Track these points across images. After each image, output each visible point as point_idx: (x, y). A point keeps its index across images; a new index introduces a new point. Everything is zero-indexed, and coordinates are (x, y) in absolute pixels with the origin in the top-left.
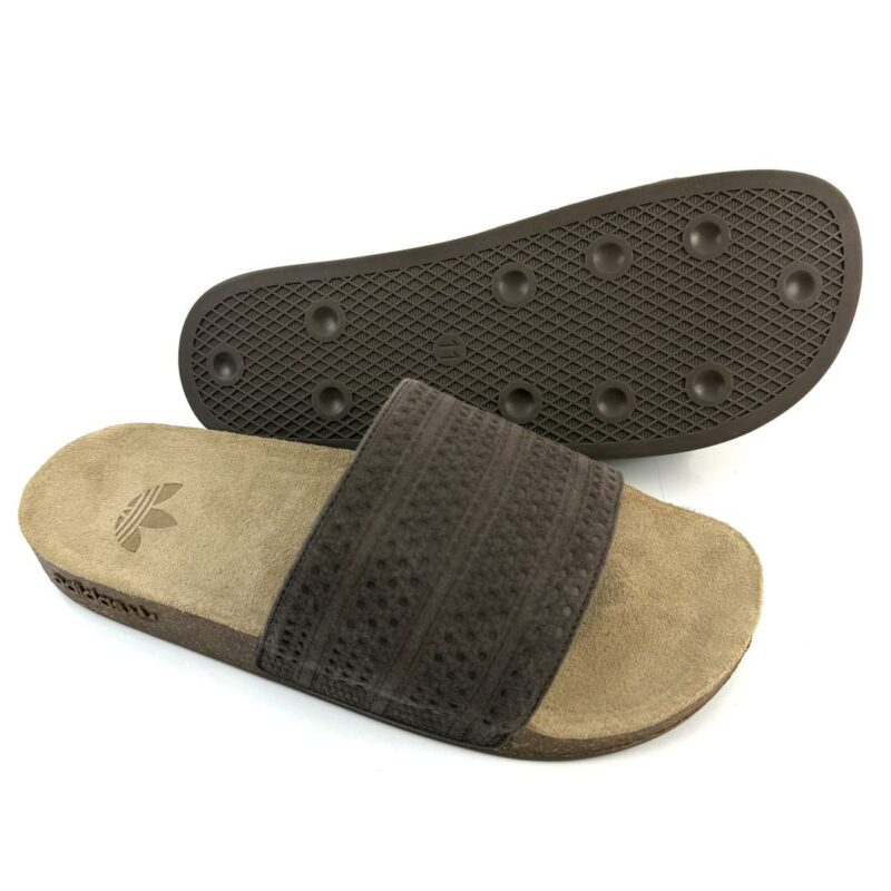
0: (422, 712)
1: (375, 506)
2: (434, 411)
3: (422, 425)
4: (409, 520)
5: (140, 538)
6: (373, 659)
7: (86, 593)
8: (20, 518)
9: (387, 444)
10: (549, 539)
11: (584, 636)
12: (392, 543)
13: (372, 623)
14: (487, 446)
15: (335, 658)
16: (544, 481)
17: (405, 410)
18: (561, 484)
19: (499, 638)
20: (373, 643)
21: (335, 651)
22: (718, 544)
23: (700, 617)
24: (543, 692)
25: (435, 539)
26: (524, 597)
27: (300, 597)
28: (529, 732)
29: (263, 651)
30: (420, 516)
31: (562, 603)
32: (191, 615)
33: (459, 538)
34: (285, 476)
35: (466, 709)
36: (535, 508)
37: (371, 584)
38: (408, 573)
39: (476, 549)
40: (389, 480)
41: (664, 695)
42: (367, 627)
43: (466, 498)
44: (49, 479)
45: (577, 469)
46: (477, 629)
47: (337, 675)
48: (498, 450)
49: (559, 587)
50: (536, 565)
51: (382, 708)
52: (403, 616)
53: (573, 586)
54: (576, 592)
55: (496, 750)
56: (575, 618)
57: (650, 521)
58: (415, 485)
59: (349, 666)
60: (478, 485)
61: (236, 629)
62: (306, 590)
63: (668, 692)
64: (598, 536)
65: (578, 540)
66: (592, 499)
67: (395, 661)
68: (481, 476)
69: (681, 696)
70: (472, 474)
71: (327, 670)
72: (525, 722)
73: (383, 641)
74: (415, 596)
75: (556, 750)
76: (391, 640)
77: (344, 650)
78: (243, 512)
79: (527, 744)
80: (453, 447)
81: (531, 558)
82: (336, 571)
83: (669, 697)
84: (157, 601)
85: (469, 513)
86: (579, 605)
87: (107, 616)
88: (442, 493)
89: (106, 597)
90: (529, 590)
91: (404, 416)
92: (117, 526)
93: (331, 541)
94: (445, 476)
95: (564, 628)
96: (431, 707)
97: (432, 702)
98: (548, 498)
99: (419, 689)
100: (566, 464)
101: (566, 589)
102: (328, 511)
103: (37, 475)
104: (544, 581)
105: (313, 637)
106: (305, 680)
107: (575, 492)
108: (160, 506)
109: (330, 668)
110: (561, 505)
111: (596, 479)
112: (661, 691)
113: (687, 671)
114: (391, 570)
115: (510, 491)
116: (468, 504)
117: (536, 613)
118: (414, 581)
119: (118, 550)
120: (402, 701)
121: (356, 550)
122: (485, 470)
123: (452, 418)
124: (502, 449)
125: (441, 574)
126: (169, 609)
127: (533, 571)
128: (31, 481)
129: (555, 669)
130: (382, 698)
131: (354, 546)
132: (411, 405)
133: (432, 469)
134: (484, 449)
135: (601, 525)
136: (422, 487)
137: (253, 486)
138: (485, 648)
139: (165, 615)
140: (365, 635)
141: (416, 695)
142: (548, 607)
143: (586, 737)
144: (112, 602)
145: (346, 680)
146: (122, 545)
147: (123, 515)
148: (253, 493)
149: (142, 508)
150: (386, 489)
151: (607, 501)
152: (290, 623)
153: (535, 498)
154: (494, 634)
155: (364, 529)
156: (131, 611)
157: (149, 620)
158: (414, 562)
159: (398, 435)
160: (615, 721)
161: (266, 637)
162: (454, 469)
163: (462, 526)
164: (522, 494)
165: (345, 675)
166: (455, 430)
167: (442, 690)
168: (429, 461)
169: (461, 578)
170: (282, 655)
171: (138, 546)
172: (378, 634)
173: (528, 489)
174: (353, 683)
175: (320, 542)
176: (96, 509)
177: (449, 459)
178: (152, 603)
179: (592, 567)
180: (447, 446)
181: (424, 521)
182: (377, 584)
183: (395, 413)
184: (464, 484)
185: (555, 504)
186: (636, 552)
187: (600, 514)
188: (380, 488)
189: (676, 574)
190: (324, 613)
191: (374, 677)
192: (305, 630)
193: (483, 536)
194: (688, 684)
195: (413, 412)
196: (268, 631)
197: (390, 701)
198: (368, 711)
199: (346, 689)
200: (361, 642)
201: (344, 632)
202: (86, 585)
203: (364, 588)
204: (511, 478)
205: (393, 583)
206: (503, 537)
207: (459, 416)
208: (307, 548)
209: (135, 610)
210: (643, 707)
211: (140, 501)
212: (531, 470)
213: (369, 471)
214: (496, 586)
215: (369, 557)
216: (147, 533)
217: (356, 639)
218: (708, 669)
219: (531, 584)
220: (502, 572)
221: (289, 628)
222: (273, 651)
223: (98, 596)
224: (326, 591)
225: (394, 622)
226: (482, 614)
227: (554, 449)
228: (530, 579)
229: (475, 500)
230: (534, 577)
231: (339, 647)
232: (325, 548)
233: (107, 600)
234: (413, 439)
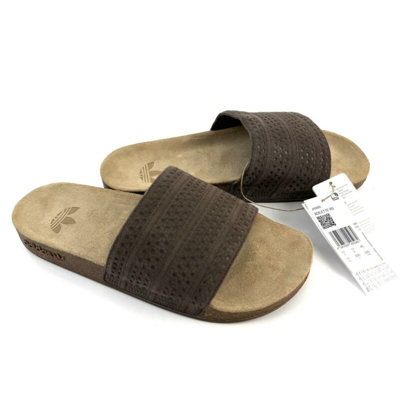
0: (168, 299)
1: (153, 213)
2: (180, 178)
3: (175, 182)
4: (166, 219)
5: (60, 228)
6: (148, 274)
7: (37, 248)
8: (12, 217)
9: (160, 189)
10: (222, 230)
11: (238, 273)
12: (159, 227)
13: (149, 260)
14: (201, 193)
15: (134, 275)
16: (223, 208)
17: (168, 177)
18: (230, 209)
19: (200, 268)
20: (149, 268)
21: (134, 272)
22: (296, 239)
23: (286, 268)
24: (216, 290)
25: (176, 227)
26: (211, 252)
27: (120, 248)
28: (211, 308)
29: (106, 273)
30: (171, 217)
31: (226, 255)
32: (78, 257)
33: (186, 227)
34: (122, 205)
35: (185, 297)
36: (218, 218)
37: (149, 244)
38: (164, 240)
39: (192, 232)
40: (159, 203)
41: (268, 297)
42: (147, 261)
43: (190, 211)
44: (26, 203)
45: (238, 204)
46: (191, 263)
47: (135, 283)
48: (205, 195)
49: (225, 249)
50: (216, 239)
51: (153, 298)
52: (161, 257)
53: (231, 248)
54: (232, 251)
55: (198, 317)
56: (231, 261)
57: (269, 230)
58: (170, 205)
59: (139, 278)
60: (195, 207)
61: (95, 263)
62: (123, 245)
63: (270, 296)
64: (243, 230)
65: (235, 231)
66: (243, 216)
67: (157, 276)
68: (197, 204)
69: (275, 297)
70: (193, 203)
71: (131, 281)
72: (209, 303)
73: (153, 267)
74: (166, 249)
75: (222, 317)
76: (155, 267)
77: (137, 271)
78: (103, 219)
79: (211, 314)
80: (187, 192)
81: (215, 237)
82: (135, 238)
83: (270, 298)
84: (64, 251)
85: (190, 217)
86: (233, 256)
87: (45, 259)
88: (180, 209)
89: (44, 250)
90: (213, 249)
91: (167, 179)
92: (52, 223)
93: (134, 226)
94: (182, 203)
95: (226, 265)
96: (171, 297)
97: (172, 294)
98: (224, 214)
99: (167, 288)
100: (234, 202)
101: (228, 249)
102: (133, 214)
103: (21, 201)
104: (219, 246)
105: (125, 266)
106: (123, 286)
107: (235, 213)
108: (70, 216)
109: (132, 279)
110: (229, 218)
111: (246, 209)
112: (267, 296)
113: (278, 288)
114: (157, 239)
115: (208, 210)
116: (191, 214)
117: (215, 258)
118: (166, 243)
119: (51, 232)
120: (160, 294)
121: (144, 230)
122: (199, 202)
123: (188, 181)
124: (207, 194)
125: (177, 241)
126: (69, 254)
127: (215, 242)
128: (18, 203)
129: (222, 281)
130: (152, 293)
131: (143, 228)
132: (171, 175)
133: (177, 200)
134: (199, 194)
135: (245, 226)
136: (172, 206)
137: (108, 209)
138: (194, 271)
139: (68, 258)
140: (146, 265)
141: (166, 291)
142: (220, 256)
143: (234, 312)
144: (47, 252)
145: (138, 285)
146: (53, 230)
147: (55, 219)
148: (108, 212)
149: (62, 217)
150: (158, 206)
151: (249, 217)
152: (116, 259)
153: (219, 214)
154: (197, 266)
155: (147, 221)
156: (54, 256)
157: (62, 260)
158: (167, 236)
159: (164, 186)
160: (247, 306)
161: (107, 266)
162: (185, 200)
163: (187, 222)
164: (213, 212)
165: (138, 282)
166: (188, 185)
167: (176, 289)
168: (176, 197)
169: (185, 243)
170: (113, 274)
171: (59, 231)
172: (151, 264)
173: (216, 210)
174: (141, 286)
175: (130, 226)
176: (44, 216)
177: (184, 196)
178: (63, 252)
179: (240, 242)
180: (184, 191)
181: (172, 220)
182: (152, 244)
183: (164, 177)
184: (190, 206)
185: (226, 216)
186: (262, 241)
187: (245, 222)
188: (155, 206)
189: (278, 251)
190: (130, 255)
191: (149, 283)
192: (122, 262)
193: (195, 227)
194: (278, 293)
195: (171, 177)
196: (108, 263)
197: (156, 294)
198: (147, 299)
199: (139, 290)
200: (144, 267)
201: (137, 263)
202: (37, 245)
203: (146, 245)
204: (210, 205)
205: (158, 243)
206: (204, 228)
207: (191, 181)
208: (124, 228)
209: (56, 255)
210: (259, 301)
211: (62, 213)
212: (218, 203)
213: (152, 199)
214: (200, 247)
215: (149, 233)
216: (64, 226)
217: (142, 266)
218: (287, 287)
219: (214, 247)
220: (202, 241)
221: (116, 261)
222: (110, 273)
223: (41, 249)
224: (131, 246)
225: (157, 260)
226: (193, 258)
227: (229, 196)
228: (214, 245)
229: (194, 213)
230: (215, 244)
231: (135, 270)
232: (131, 228)
233: (45, 251)
234: (170, 188)
